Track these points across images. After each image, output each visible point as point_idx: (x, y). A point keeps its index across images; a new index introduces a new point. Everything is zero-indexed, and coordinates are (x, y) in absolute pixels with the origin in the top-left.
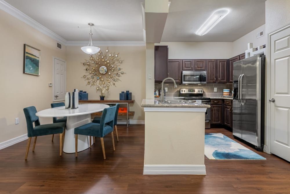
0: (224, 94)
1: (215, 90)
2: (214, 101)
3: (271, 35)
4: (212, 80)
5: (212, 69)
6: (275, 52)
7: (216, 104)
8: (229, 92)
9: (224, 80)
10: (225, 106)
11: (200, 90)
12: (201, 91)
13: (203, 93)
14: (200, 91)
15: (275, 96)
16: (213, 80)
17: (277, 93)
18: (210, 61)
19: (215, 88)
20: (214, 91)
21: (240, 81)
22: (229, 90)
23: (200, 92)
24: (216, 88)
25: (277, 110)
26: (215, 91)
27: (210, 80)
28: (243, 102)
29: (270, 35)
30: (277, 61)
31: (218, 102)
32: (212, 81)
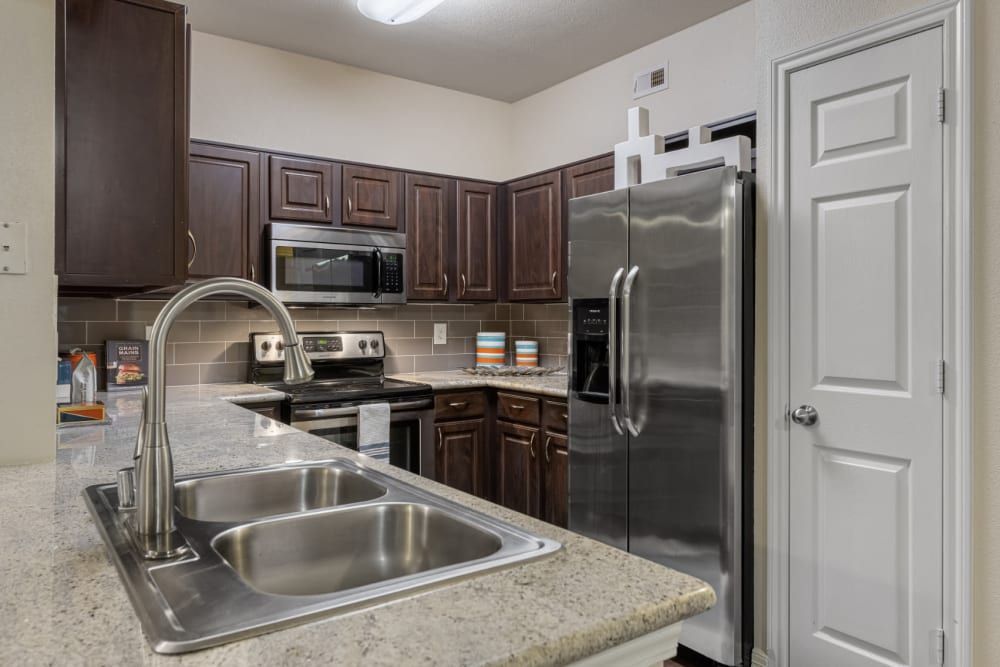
0: (479, 354)
1: (440, 334)
2: (447, 403)
3: (788, 73)
4: (429, 285)
5: (430, 226)
6: (814, 160)
7: (458, 415)
8: (501, 344)
9: (485, 286)
10: (498, 422)
11: (368, 338)
12: (375, 345)
13: (381, 354)
14: (369, 345)
15: (819, 395)
16: (435, 285)
17: (830, 380)
18: (421, 180)
19: (436, 326)
20: (431, 341)
21: (618, 302)
22: (501, 335)
23: (370, 352)
24: (443, 327)
25: (832, 468)
26: (437, 341)
27: (421, 284)
28: (635, 420)
29: (782, 68)
30: (824, 207)
31: (467, 406)
32: (432, 289)
